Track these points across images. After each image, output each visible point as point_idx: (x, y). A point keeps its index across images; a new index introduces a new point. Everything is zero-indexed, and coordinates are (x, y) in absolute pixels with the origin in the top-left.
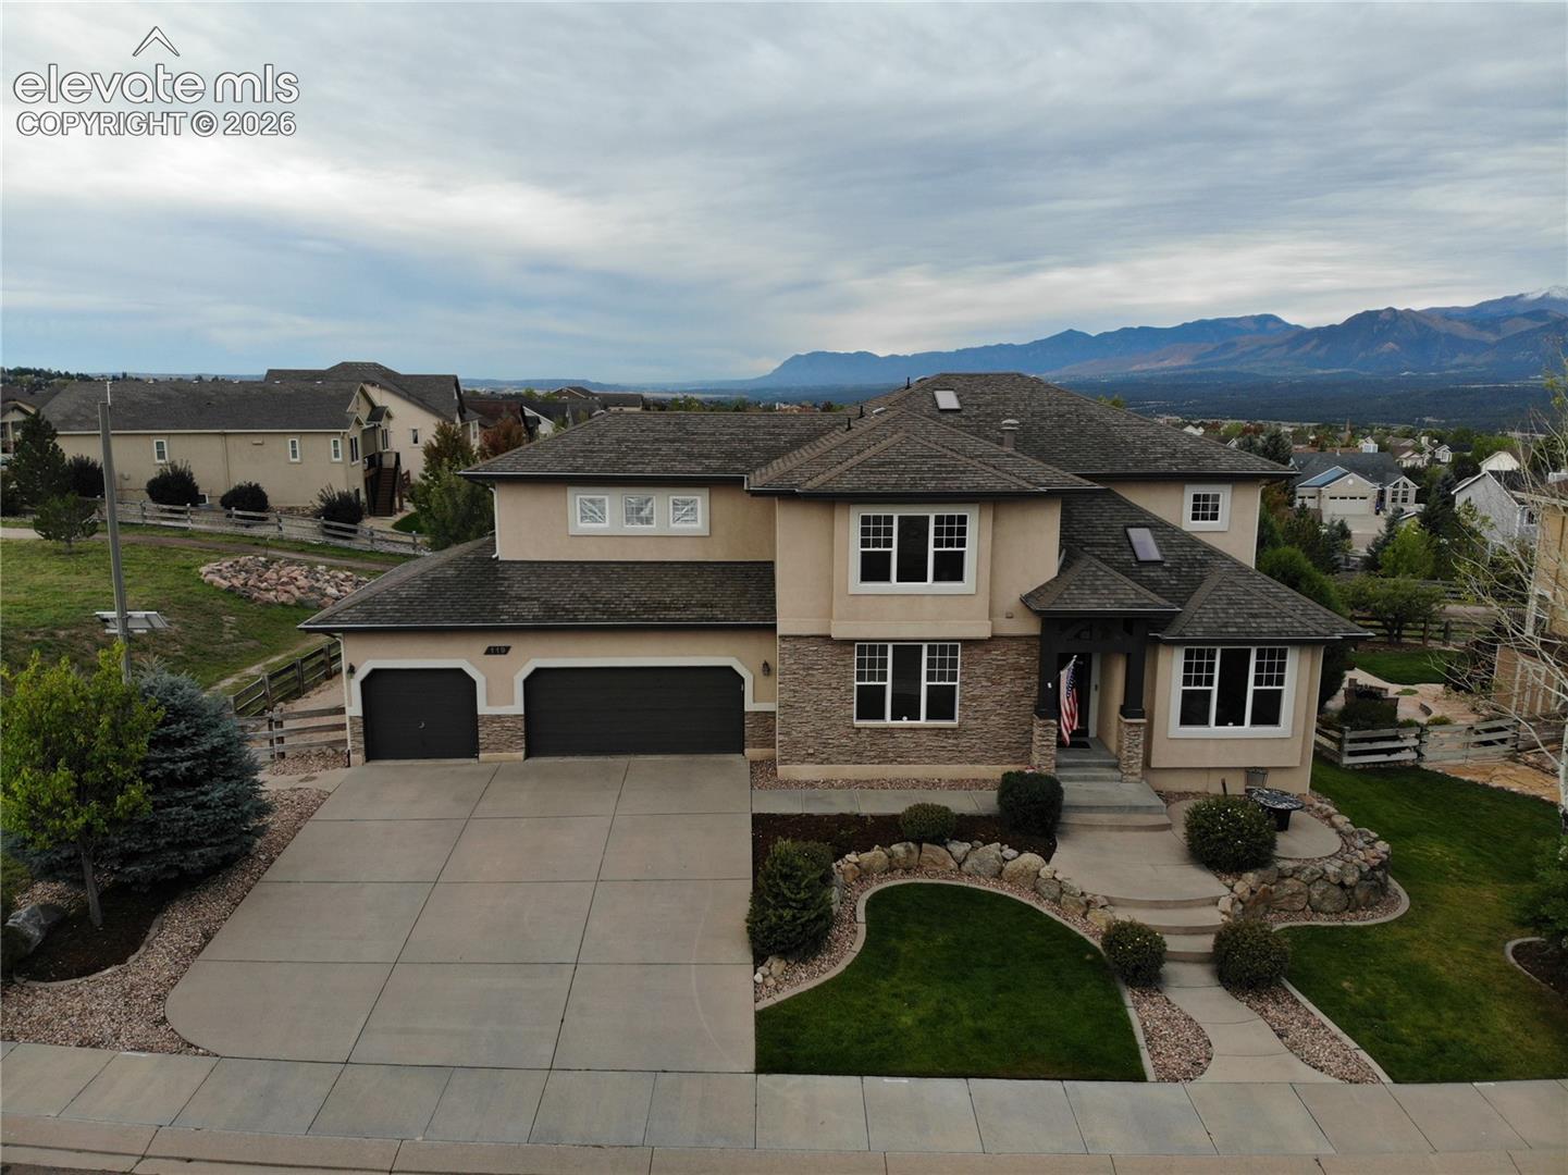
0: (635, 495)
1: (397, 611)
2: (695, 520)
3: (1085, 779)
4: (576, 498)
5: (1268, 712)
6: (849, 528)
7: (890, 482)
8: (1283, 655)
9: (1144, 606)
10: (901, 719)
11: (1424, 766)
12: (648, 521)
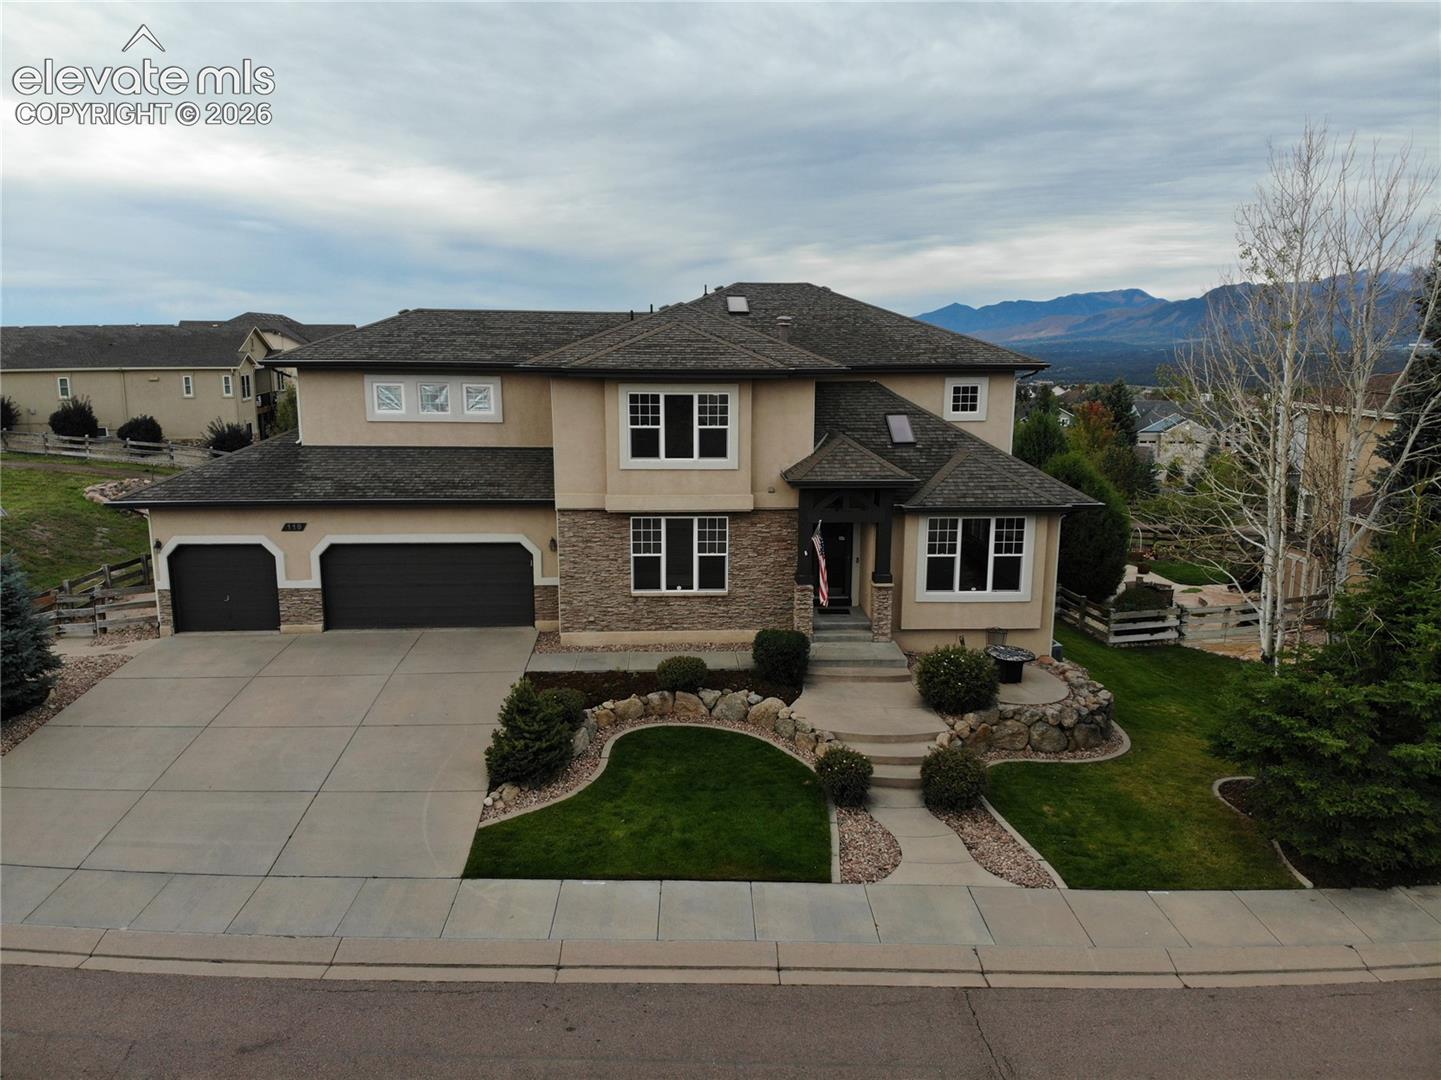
0: (429, 384)
1: (199, 489)
2: (489, 408)
3: (839, 639)
4: (374, 387)
5: (1008, 577)
6: (619, 404)
7: (651, 361)
8: (1021, 524)
9: (887, 477)
10: (676, 589)
11: (1181, 643)
12: (443, 408)
